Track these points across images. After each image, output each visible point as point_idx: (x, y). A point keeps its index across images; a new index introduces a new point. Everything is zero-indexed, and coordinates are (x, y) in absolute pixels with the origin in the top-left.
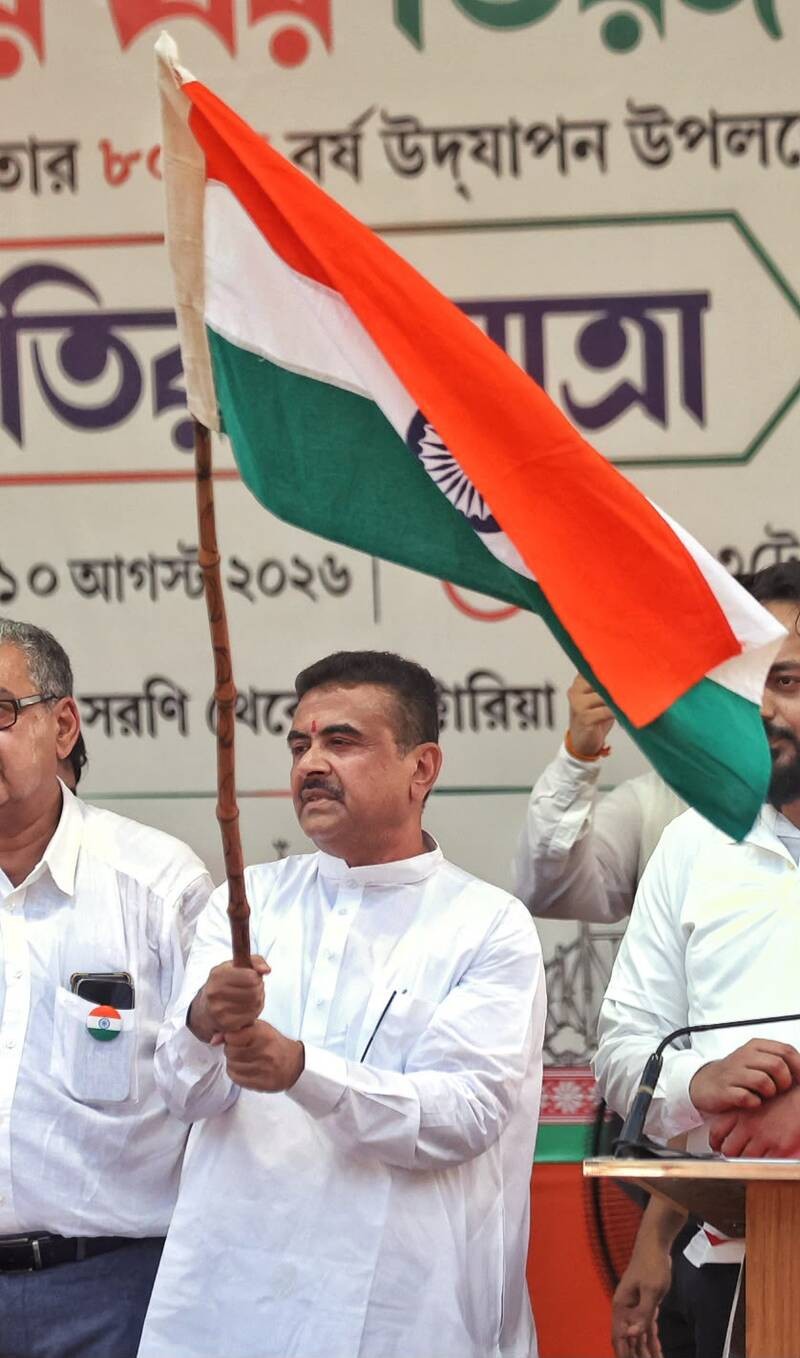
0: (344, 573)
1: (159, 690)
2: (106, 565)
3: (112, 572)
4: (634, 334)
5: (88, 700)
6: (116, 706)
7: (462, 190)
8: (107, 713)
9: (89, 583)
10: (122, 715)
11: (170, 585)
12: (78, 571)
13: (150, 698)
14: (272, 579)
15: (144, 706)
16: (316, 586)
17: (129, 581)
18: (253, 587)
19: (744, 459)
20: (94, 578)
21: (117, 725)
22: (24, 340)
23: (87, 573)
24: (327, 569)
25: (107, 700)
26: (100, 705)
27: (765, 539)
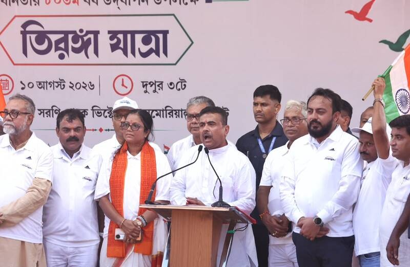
0: (93, 85)
1: (54, 108)
2: (44, 82)
3: (45, 84)
4: (153, 38)
5: (39, 110)
6: (45, 111)
7: (119, 8)
8: (44, 113)
9: (40, 86)
10: (46, 113)
11: (57, 87)
12: (38, 83)
13: (53, 110)
14: (78, 86)
15: (51, 111)
16: (87, 88)
17: (49, 86)
18: (74, 88)
19: (175, 64)
20: (42, 85)
21: (45, 115)
22: (28, 36)
23: (40, 84)
24: (90, 84)
25: (44, 110)
26: (42, 111)
27: (179, 81)
